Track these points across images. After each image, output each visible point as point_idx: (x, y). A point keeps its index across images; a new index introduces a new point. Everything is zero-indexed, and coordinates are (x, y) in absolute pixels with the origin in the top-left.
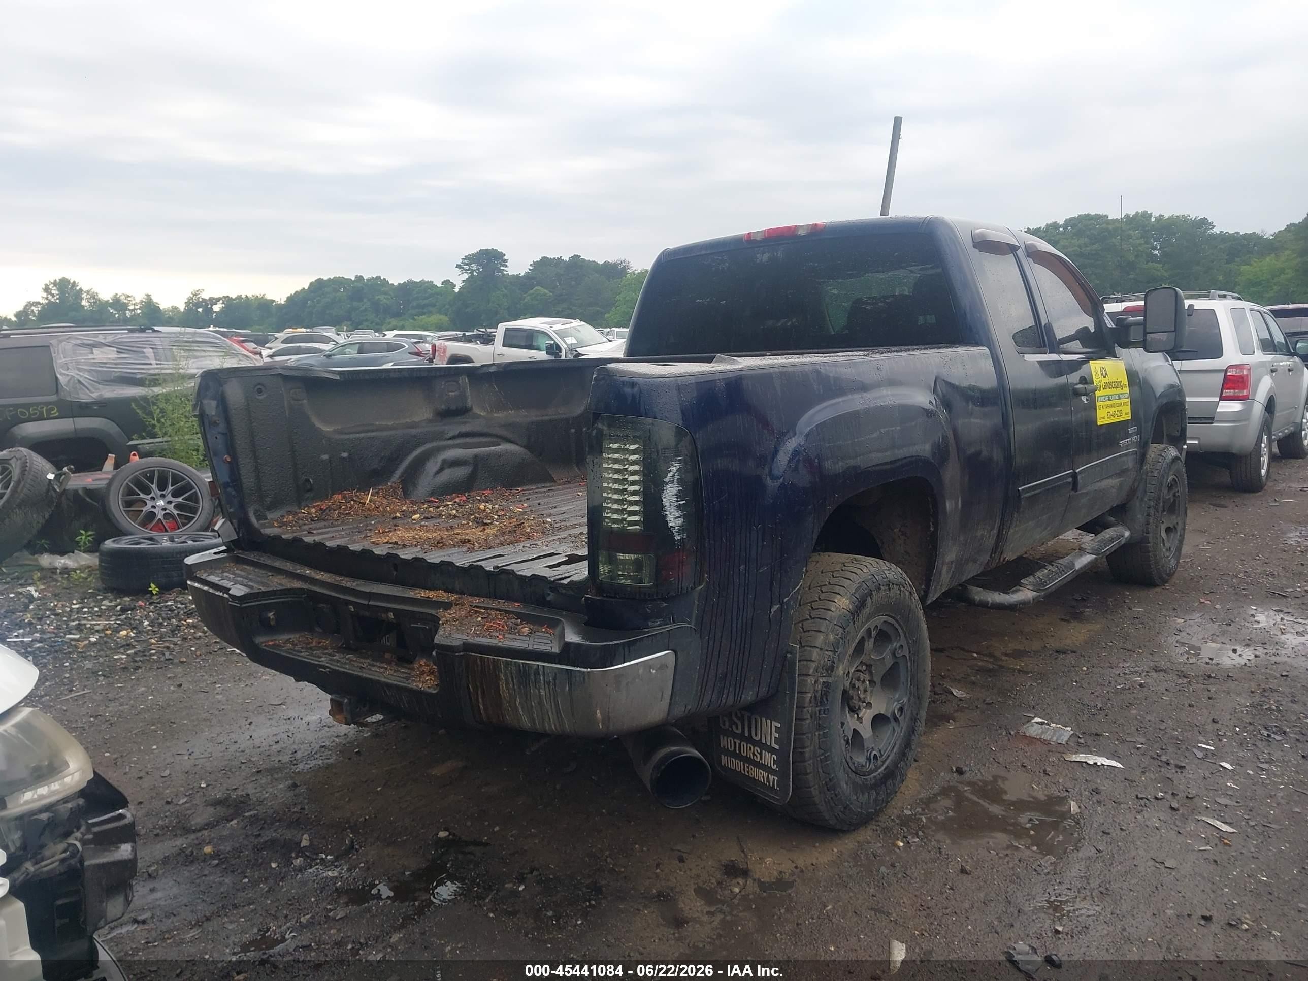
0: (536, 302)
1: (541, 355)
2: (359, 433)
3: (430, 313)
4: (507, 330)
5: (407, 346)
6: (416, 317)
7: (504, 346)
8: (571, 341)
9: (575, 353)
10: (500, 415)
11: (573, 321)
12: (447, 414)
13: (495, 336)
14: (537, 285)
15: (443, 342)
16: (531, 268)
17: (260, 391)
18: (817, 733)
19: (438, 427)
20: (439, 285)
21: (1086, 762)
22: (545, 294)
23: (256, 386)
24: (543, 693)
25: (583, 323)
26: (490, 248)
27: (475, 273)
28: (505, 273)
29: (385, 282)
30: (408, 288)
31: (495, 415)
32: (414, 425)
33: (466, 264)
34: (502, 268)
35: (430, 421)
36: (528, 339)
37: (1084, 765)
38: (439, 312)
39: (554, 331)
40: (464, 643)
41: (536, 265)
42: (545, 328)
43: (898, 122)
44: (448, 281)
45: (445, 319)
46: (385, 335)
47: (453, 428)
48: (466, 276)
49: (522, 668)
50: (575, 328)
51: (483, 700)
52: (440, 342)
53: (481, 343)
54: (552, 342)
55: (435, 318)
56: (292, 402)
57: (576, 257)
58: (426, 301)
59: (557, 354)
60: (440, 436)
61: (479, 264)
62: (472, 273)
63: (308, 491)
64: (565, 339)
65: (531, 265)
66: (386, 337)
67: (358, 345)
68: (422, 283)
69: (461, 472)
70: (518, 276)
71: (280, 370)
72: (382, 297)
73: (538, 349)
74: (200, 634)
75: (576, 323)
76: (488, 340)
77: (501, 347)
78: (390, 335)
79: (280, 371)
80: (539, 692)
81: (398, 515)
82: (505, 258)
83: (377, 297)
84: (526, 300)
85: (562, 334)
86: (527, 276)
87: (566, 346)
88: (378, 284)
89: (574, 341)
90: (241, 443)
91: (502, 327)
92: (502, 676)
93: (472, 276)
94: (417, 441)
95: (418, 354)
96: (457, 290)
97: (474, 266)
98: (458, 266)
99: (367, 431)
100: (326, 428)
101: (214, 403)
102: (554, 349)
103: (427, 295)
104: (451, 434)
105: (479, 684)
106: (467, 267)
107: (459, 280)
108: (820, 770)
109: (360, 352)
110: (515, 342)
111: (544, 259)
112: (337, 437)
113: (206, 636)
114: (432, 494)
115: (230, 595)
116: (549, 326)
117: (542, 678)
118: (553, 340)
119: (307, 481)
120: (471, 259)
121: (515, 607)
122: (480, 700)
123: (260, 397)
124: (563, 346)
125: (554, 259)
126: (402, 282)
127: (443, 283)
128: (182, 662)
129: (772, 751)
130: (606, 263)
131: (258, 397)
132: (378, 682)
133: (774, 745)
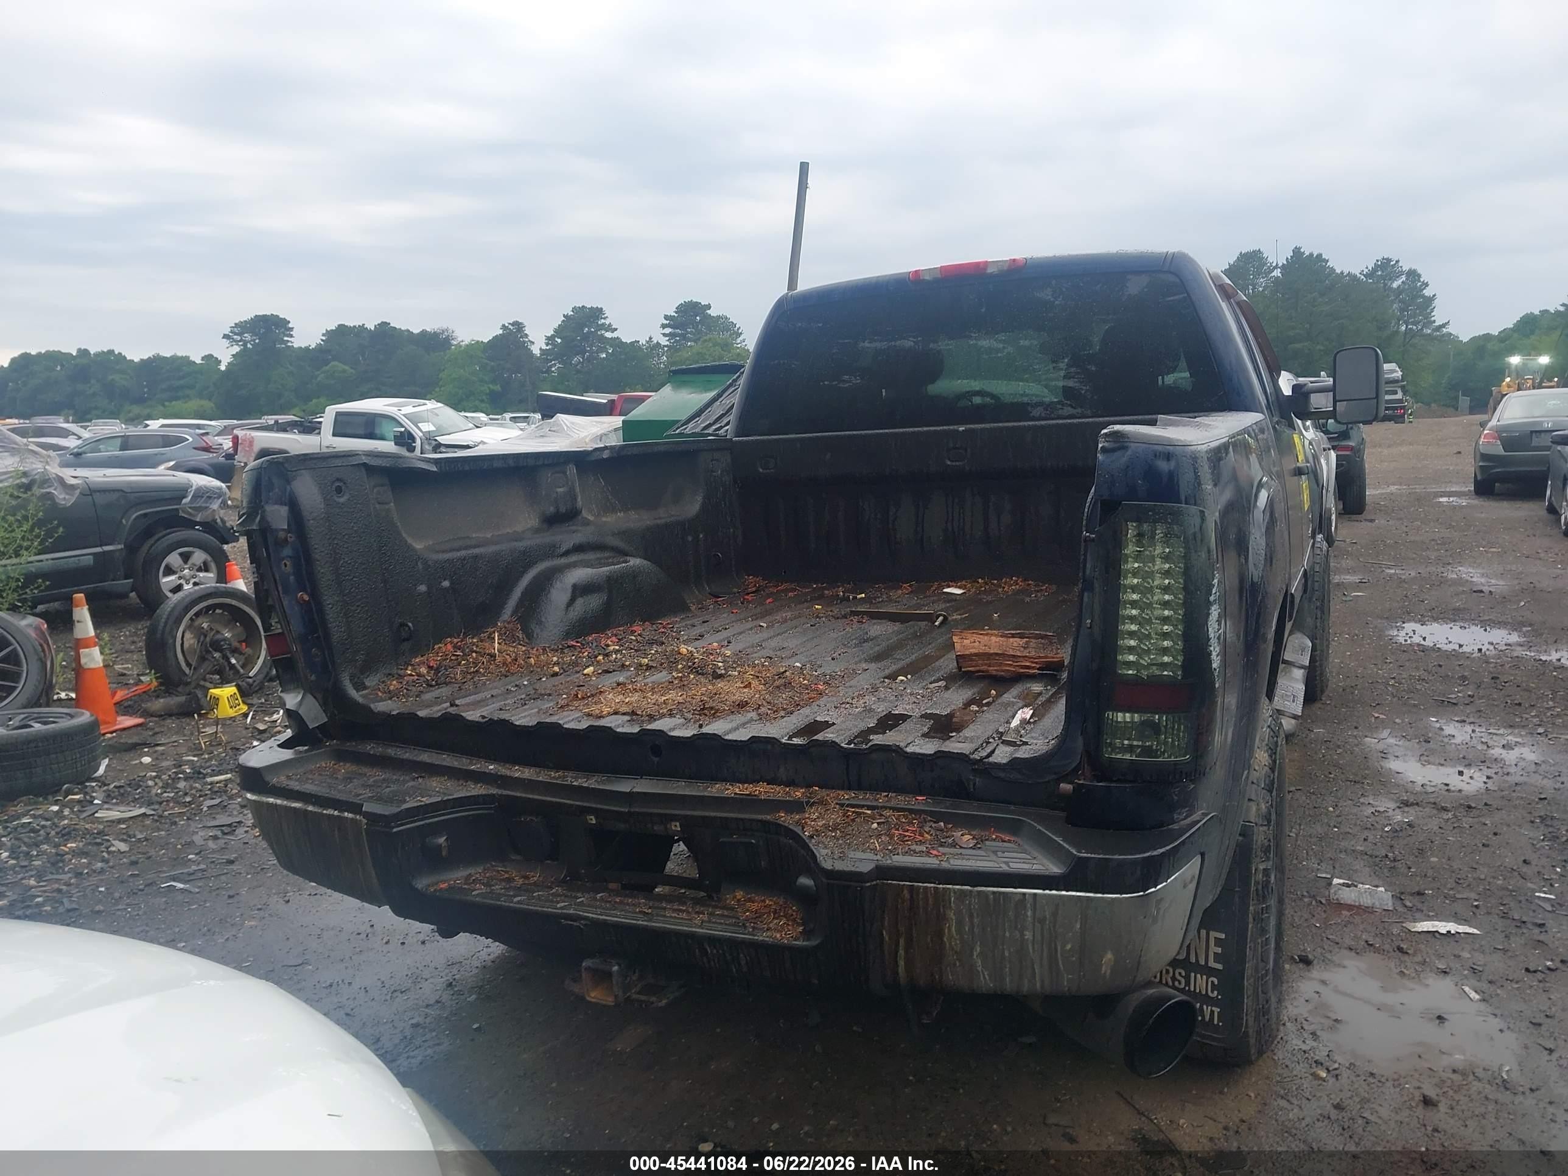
0: (333, 382)
1: (387, 446)
2: (458, 550)
3: (187, 398)
4: (338, 414)
5: (191, 439)
6: (167, 403)
7: (334, 435)
8: (427, 427)
9: (434, 443)
10: (609, 519)
11: (427, 402)
12: (554, 520)
13: (320, 423)
14: (334, 359)
15: (248, 432)
16: (324, 338)
17: (339, 490)
18: (1260, 941)
19: (547, 538)
20: (198, 361)
21: (1437, 932)
22: (344, 371)
23: (334, 482)
24: (1028, 935)
25: (440, 405)
26: (269, 313)
27: (249, 346)
28: (289, 344)
29: (121, 358)
30: (154, 367)
31: (604, 519)
32: (517, 537)
33: (236, 334)
34: (286, 338)
35: (537, 531)
36: (369, 426)
37: (1437, 934)
38: (200, 396)
39: (404, 415)
40: (877, 867)
41: (329, 334)
42: (392, 411)
43: (804, 168)
44: (211, 356)
45: (208, 405)
46: (147, 425)
47: (567, 537)
48: (236, 349)
49: (991, 902)
50: (431, 411)
51: (906, 952)
52: (244, 432)
53: (299, 432)
54: (403, 429)
55: (194, 404)
56: (377, 506)
57: (384, 324)
58: (182, 382)
59: (411, 444)
60: (550, 552)
61: (254, 334)
62: (245, 345)
63: (404, 640)
64: (419, 425)
65: (323, 335)
66: (149, 428)
67: (120, 439)
68: (174, 358)
69: (594, 602)
70: (307, 349)
71: (364, 458)
72: (117, 377)
73: (382, 438)
74: (100, 865)
75: (431, 405)
76: (311, 428)
77: (330, 437)
78: (154, 425)
79: (365, 460)
80: (1022, 935)
81: (556, 669)
82: (290, 325)
83: (110, 377)
84: (319, 379)
85: (415, 419)
86: (319, 349)
87: (421, 434)
88: (110, 361)
89: (432, 428)
90: (324, 572)
91: (331, 411)
92: (951, 915)
93: (245, 349)
94: (526, 559)
95: (207, 449)
96: (223, 368)
97: (247, 336)
98: (226, 336)
99: (467, 548)
100: (418, 546)
101: (284, 511)
102: (405, 439)
103: (181, 374)
104: (564, 549)
105: (902, 929)
106: (238, 338)
107: (225, 354)
108: (1260, 990)
109: (123, 448)
110: (349, 431)
111: (341, 327)
112: (435, 557)
113: (112, 867)
114: (567, 635)
115: (367, 815)
116: (396, 409)
117: (1029, 913)
118: (403, 426)
119: (403, 625)
120: (242, 328)
121: (920, 801)
122: (901, 952)
123: (342, 500)
124: (417, 434)
125: (355, 326)
126: (145, 357)
127: (203, 359)
128: (99, 912)
129: (1209, 972)
130: (424, 333)
131: (337, 500)
132: (692, 936)
133: (1212, 964)
